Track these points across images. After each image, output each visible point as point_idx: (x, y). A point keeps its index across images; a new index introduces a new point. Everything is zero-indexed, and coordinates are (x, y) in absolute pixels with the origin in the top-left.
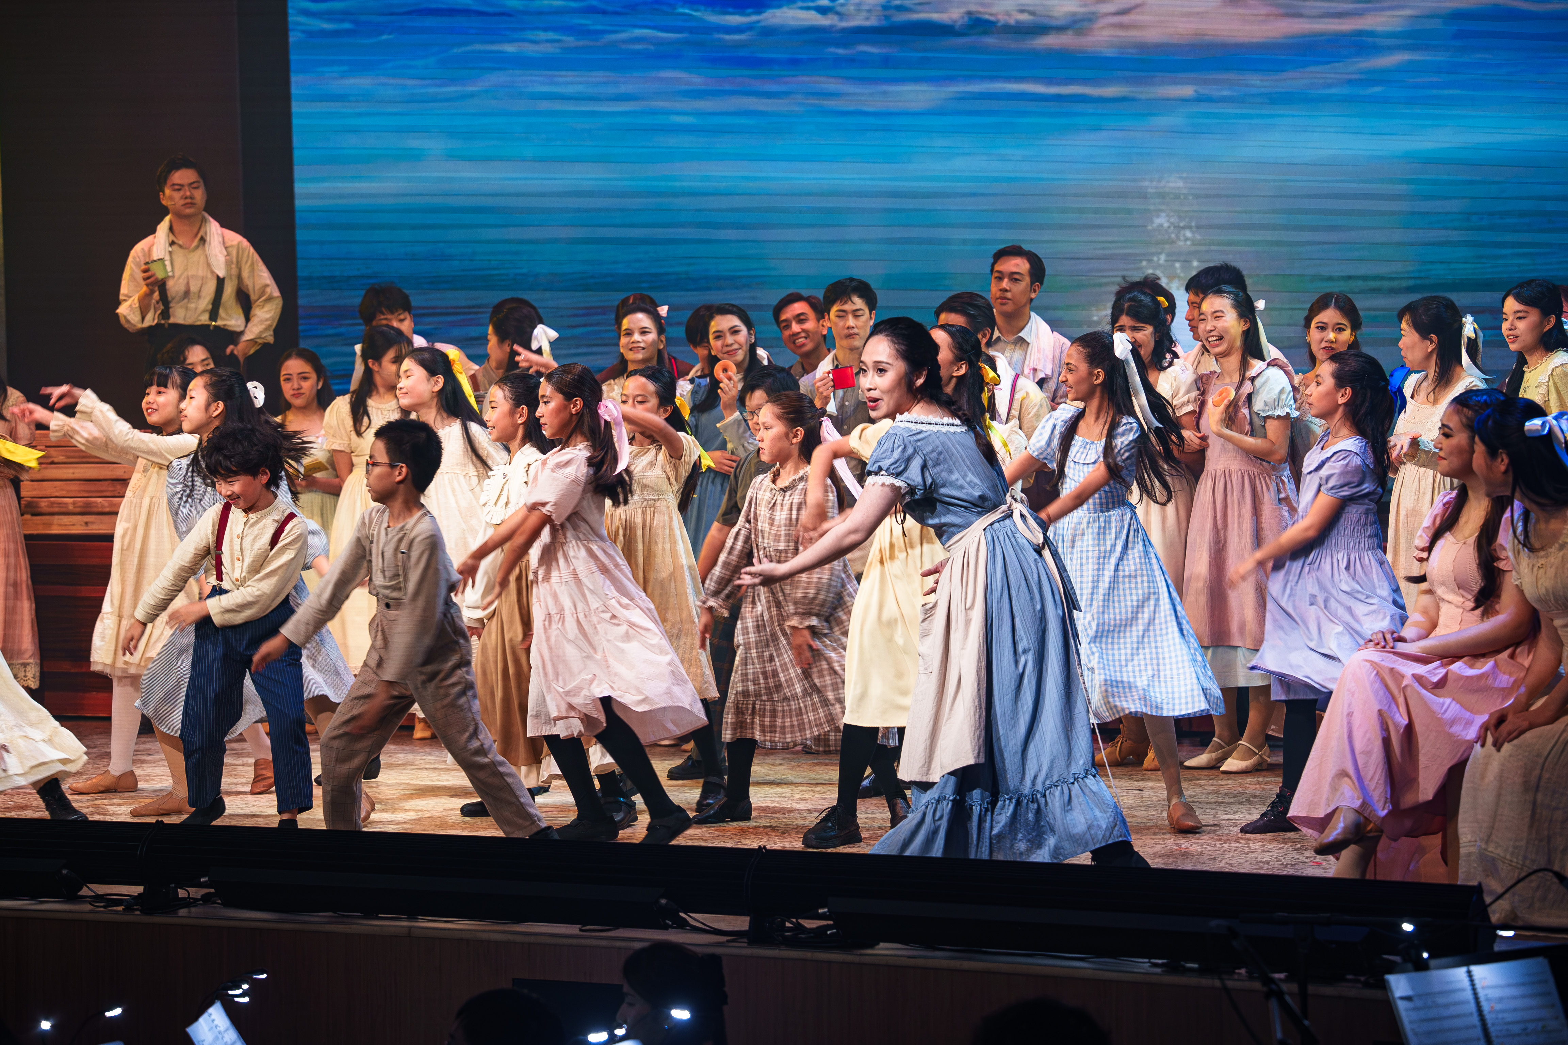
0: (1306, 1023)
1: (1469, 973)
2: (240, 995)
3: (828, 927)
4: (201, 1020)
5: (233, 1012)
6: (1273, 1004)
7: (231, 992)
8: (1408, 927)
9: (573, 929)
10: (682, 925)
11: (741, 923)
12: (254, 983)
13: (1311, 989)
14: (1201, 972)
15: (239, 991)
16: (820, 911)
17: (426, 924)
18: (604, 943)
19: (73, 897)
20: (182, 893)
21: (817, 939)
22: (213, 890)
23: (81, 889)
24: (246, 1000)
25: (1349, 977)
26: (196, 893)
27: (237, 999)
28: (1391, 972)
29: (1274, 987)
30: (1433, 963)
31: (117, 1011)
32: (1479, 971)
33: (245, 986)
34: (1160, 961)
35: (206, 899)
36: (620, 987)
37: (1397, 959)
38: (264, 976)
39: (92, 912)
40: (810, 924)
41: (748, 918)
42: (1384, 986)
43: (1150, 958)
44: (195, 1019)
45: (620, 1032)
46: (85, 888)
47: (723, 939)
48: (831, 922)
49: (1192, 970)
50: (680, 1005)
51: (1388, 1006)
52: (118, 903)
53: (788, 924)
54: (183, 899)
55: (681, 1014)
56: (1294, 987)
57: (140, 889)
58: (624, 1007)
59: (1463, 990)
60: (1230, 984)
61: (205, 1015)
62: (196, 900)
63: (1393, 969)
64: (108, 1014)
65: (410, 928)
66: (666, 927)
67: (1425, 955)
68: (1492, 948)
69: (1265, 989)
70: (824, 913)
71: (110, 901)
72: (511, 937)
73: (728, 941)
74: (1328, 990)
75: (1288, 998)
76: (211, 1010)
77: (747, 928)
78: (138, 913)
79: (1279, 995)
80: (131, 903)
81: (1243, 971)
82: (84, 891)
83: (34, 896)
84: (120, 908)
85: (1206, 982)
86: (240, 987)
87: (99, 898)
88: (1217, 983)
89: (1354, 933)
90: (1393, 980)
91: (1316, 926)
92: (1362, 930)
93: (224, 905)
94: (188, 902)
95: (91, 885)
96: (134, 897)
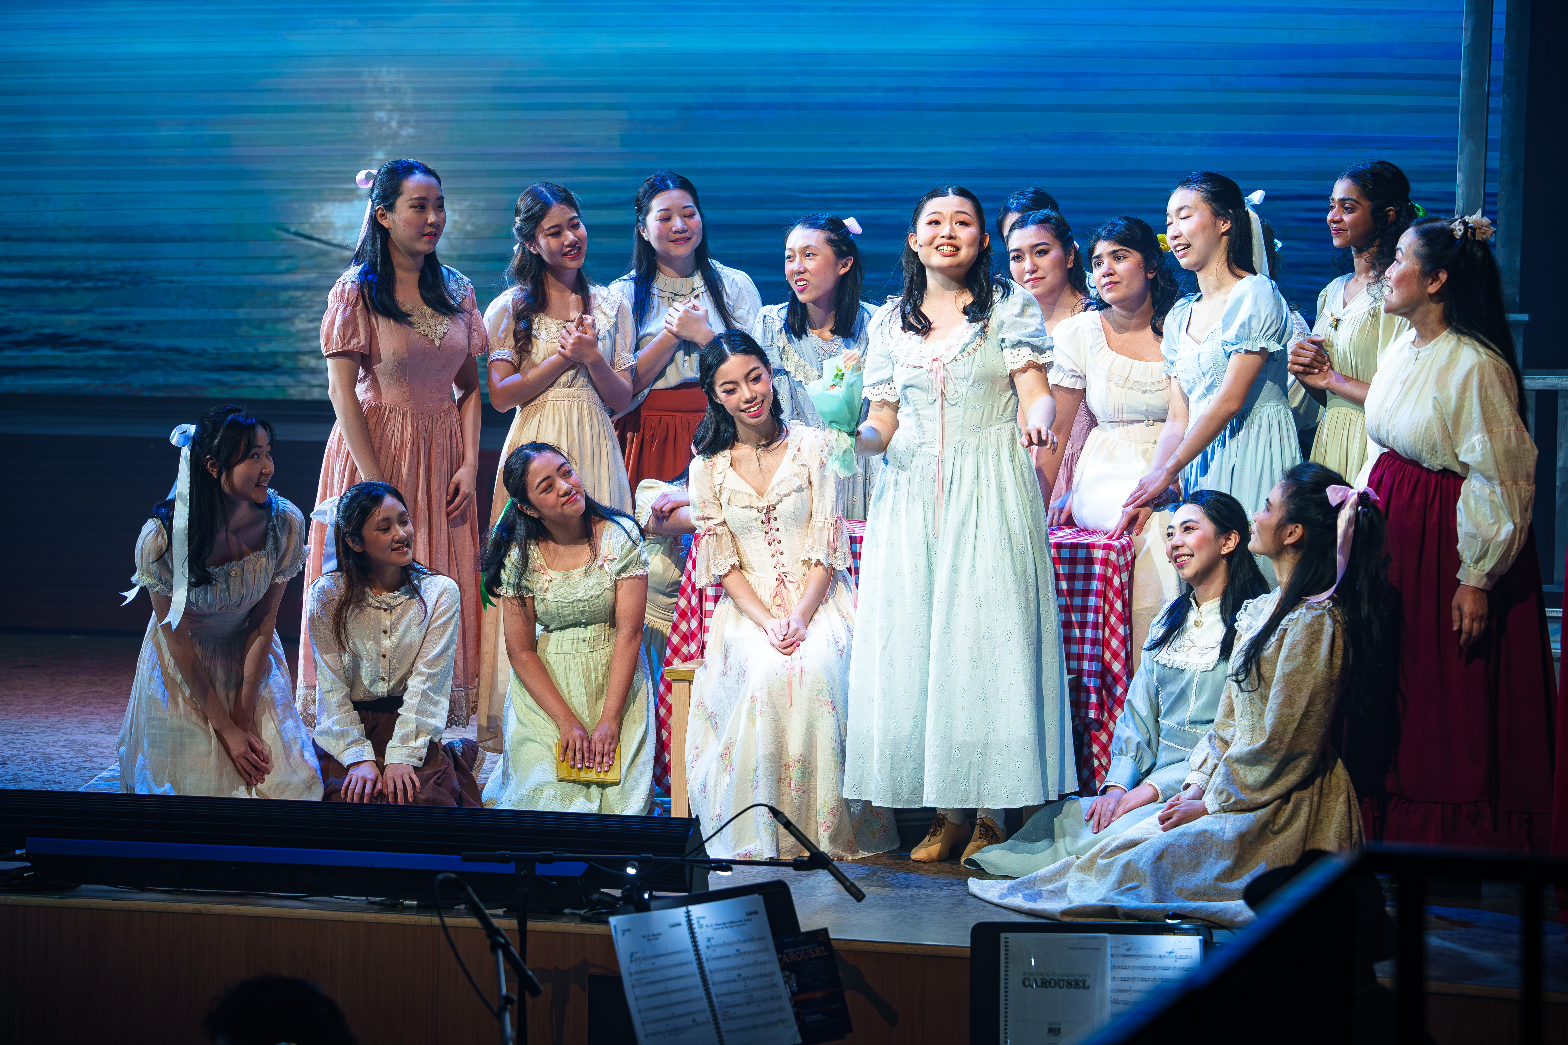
1: (688, 912)
3: (26, 869)
8: (631, 871)
13: (531, 925)
14: (420, 909)
16: (18, 852)
25: (567, 911)
28: (612, 915)
30: (653, 903)
32: (696, 910)
34: (377, 899)
42: (606, 927)
43: (367, 896)
48: (28, 864)
49: (410, 907)
51: (608, 940)
56: (513, 923)
59: (682, 931)
60: (449, 921)
63: (614, 910)
67: (646, 896)
70: (21, 855)
74: (547, 925)
81: (462, 906)
85: (423, 919)
88: (436, 920)
89: (577, 869)
90: (613, 920)
91: (537, 864)
92: (582, 867)
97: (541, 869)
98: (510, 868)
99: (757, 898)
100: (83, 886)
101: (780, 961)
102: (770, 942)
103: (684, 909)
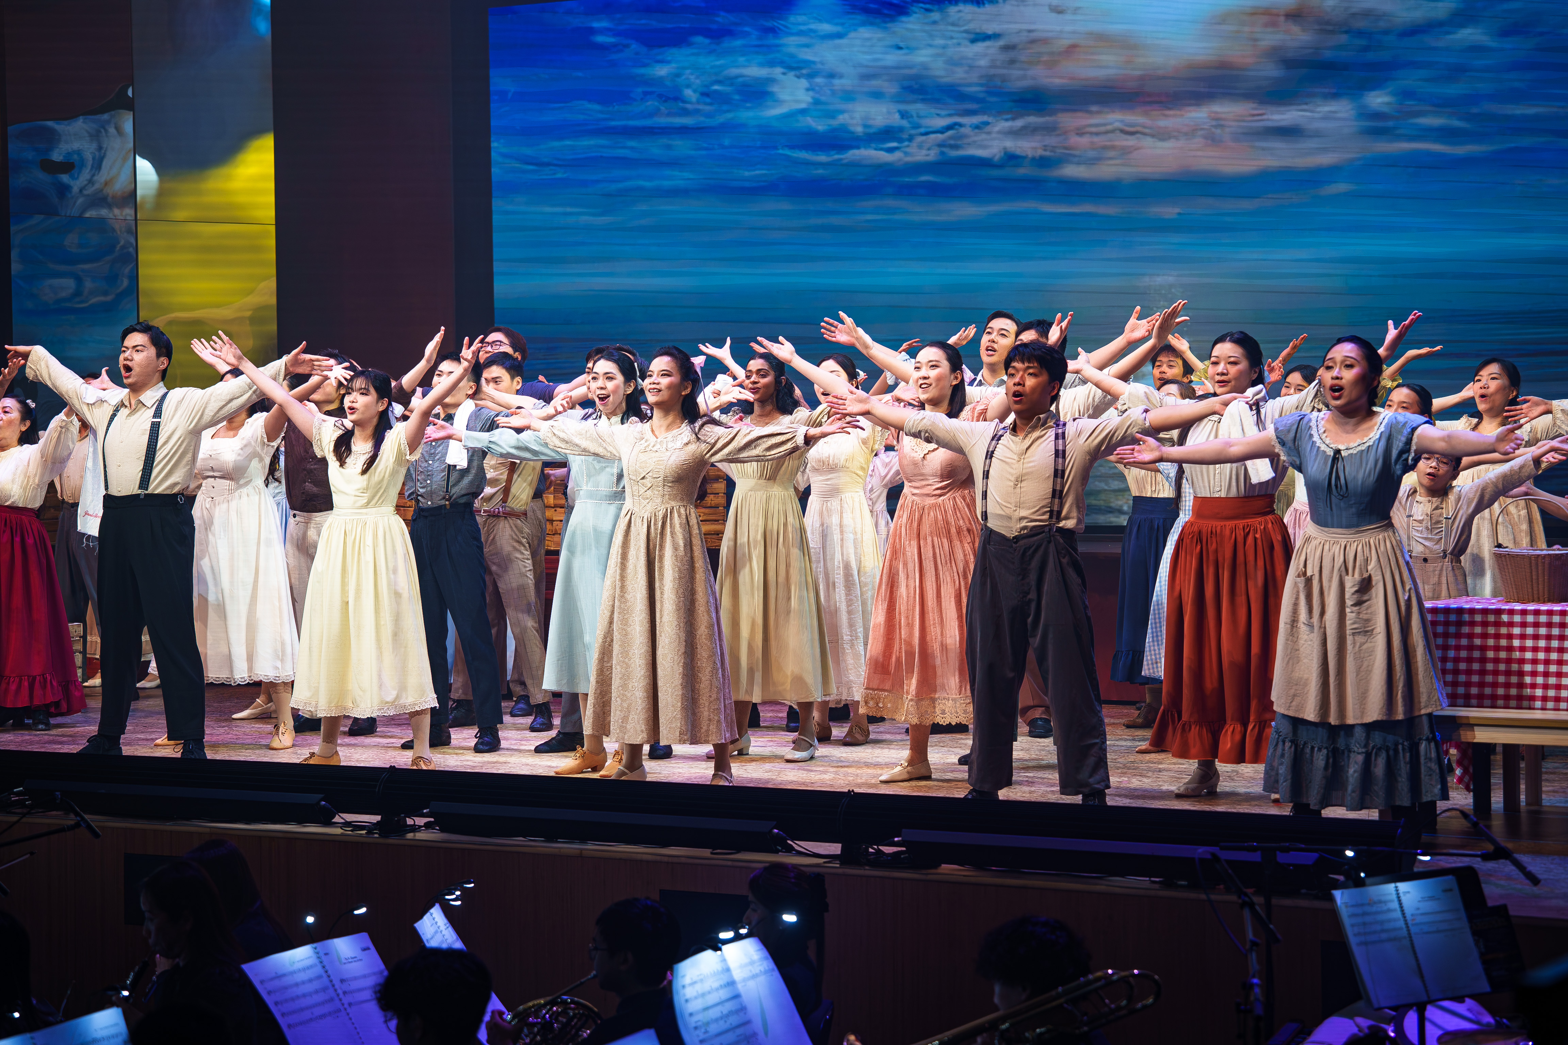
0: (1271, 926)
1: (1396, 887)
2: (454, 899)
3: (902, 852)
4: (425, 917)
5: (449, 912)
6: (1247, 913)
7: (447, 897)
8: (1350, 853)
9: (706, 852)
10: (790, 849)
11: (835, 848)
12: (464, 891)
13: (1274, 901)
14: (1190, 888)
15: (453, 897)
16: (895, 840)
17: (591, 847)
18: (729, 863)
19: (329, 823)
20: (409, 821)
21: (892, 862)
22: (432, 820)
23: (334, 817)
24: (459, 903)
25: (1303, 891)
26: (421, 821)
27: (452, 903)
28: (1336, 888)
29: (1247, 899)
30: (1368, 881)
31: (363, 910)
32: (1403, 886)
33: (458, 893)
34: (1157, 879)
35: (428, 826)
36: (747, 896)
37: (1341, 878)
38: (472, 885)
39: (342, 835)
40: (887, 849)
41: (840, 845)
42: (1332, 899)
43: (1150, 877)
44: (421, 917)
45: (743, 931)
46: (337, 817)
47: (821, 861)
48: (904, 849)
49: (1182, 886)
50: (790, 912)
51: (1333, 914)
52: (362, 828)
53: (871, 850)
54: (411, 826)
55: (790, 918)
56: (1261, 900)
57: (376, 818)
58: (749, 912)
59: (1392, 901)
60: (1213, 897)
61: (428, 914)
62: (420, 827)
63: (1337, 886)
64: (356, 913)
65: (582, 850)
66: (776, 852)
67: (1362, 875)
68: (1412, 869)
69: (1240, 901)
70: (898, 841)
71: (356, 827)
72: (658, 858)
73: (825, 862)
74: (1287, 902)
75: (1257, 908)
76: (432, 910)
77: (839, 853)
78: (376, 836)
79: (1251, 906)
80: (371, 828)
81: (1222, 887)
82: (337, 819)
83: (300, 822)
84: (364, 832)
85: (1193, 895)
86: (454, 894)
87: (347, 824)
88: (1203, 897)
89: (1308, 858)
90: (1337, 894)
91: (1278, 853)
92: (1314, 856)
93: (442, 830)
94: (414, 828)
95: (342, 815)
96: (374, 824)
97: (1281, 858)
98: (1256, 857)
99: (1450, 878)
100: (943, 865)
101: (1471, 928)
102: (1463, 914)
103: (1392, 885)
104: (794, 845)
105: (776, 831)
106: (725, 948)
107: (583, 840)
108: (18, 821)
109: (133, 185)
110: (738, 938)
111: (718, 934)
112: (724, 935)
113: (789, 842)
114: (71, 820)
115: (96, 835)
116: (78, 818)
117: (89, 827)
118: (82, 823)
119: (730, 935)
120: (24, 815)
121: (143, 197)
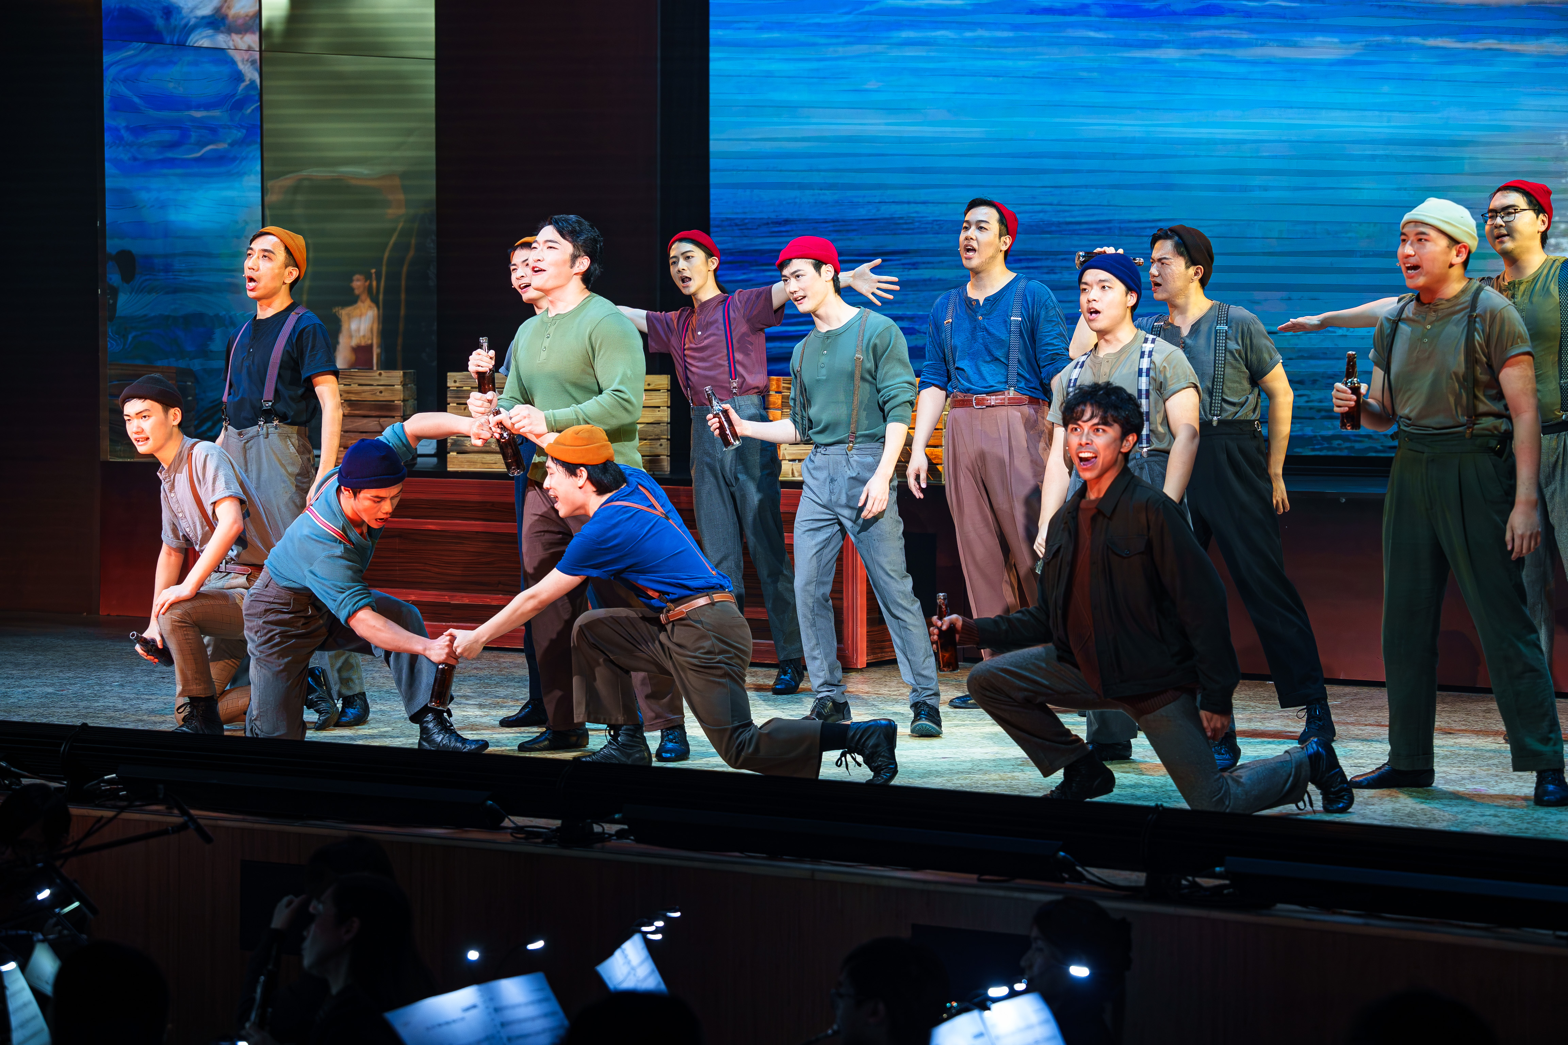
2: (654, 930)
3: (1225, 887)
4: (616, 955)
5: (647, 948)
7: (645, 929)
9: (972, 879)
10: (1079, 878)
11: (1138, 878)
12: (668, 920)
15: (654, 928)
16: (1217, 869)
17: (828, 869)
19: (494, 827)
20: (597, 828)
21: (1212, 899)
22: (626, 827)
23: (503, 820)
24: (658, 937)
26: (612, 828)
27: (651, 936)
31: (539, 944)
33: (660, 924)
35: (620, 834)
38: (678, 914)
39: (513, 842)
40: (1206, 882)
41: (1144, 874)
45: (1020, 987)
46: (507, 820)
47: (1120, 894)
48: (1227, 882)
50: (1080, 962)
52: (538, 835)
53: (1184, 882)
54: (598, 834)
55: (1079, 971)
57: (556, 823)
61: (621, 949)
62: (611, 835)
64: (531, 947)
65: (813, 871)
66: (1067, 880)
70: (1220, 872)
71: (530, 833)
76: (629, 944)
77: (1143, 884)
78: (554, 846)
80: (549, 837)
82: (507, 823)
83: (458, 825)
84: (540, 840)
86: (652, 925)
87: (519, 829)
93: (637, 841)
94: (603, 837)
95: (512, 818)
96: (552, 831)
100: (1279, 906)
104: (1085, 873)
105: (1062, 854)
106: (994, 1007)
107: (816, 858)
108: (115, 817)
109: (257, 8)
110: (1013, 994)
111: (987, 989)
112: (994, 992)
113: (1079, 868)
114: (176, 819)
115: (208, 839)
116: (186, 818)
117: (199, 829)
118: (190, 824)
119: (1003, 991)
120: (122, 809)
121: (270, 23)
